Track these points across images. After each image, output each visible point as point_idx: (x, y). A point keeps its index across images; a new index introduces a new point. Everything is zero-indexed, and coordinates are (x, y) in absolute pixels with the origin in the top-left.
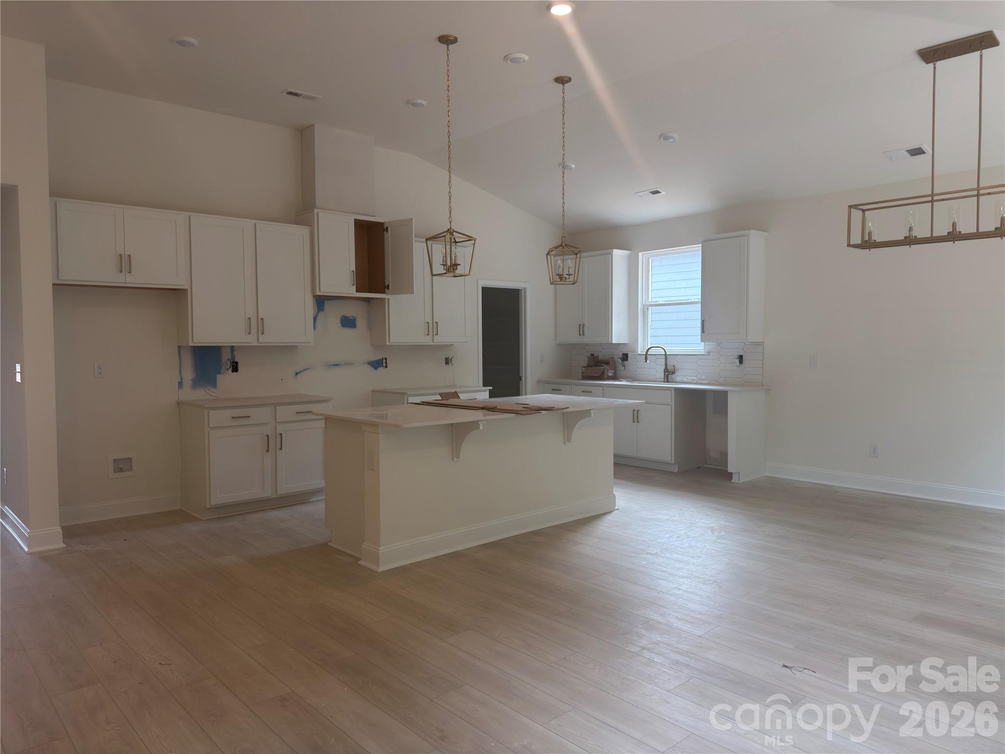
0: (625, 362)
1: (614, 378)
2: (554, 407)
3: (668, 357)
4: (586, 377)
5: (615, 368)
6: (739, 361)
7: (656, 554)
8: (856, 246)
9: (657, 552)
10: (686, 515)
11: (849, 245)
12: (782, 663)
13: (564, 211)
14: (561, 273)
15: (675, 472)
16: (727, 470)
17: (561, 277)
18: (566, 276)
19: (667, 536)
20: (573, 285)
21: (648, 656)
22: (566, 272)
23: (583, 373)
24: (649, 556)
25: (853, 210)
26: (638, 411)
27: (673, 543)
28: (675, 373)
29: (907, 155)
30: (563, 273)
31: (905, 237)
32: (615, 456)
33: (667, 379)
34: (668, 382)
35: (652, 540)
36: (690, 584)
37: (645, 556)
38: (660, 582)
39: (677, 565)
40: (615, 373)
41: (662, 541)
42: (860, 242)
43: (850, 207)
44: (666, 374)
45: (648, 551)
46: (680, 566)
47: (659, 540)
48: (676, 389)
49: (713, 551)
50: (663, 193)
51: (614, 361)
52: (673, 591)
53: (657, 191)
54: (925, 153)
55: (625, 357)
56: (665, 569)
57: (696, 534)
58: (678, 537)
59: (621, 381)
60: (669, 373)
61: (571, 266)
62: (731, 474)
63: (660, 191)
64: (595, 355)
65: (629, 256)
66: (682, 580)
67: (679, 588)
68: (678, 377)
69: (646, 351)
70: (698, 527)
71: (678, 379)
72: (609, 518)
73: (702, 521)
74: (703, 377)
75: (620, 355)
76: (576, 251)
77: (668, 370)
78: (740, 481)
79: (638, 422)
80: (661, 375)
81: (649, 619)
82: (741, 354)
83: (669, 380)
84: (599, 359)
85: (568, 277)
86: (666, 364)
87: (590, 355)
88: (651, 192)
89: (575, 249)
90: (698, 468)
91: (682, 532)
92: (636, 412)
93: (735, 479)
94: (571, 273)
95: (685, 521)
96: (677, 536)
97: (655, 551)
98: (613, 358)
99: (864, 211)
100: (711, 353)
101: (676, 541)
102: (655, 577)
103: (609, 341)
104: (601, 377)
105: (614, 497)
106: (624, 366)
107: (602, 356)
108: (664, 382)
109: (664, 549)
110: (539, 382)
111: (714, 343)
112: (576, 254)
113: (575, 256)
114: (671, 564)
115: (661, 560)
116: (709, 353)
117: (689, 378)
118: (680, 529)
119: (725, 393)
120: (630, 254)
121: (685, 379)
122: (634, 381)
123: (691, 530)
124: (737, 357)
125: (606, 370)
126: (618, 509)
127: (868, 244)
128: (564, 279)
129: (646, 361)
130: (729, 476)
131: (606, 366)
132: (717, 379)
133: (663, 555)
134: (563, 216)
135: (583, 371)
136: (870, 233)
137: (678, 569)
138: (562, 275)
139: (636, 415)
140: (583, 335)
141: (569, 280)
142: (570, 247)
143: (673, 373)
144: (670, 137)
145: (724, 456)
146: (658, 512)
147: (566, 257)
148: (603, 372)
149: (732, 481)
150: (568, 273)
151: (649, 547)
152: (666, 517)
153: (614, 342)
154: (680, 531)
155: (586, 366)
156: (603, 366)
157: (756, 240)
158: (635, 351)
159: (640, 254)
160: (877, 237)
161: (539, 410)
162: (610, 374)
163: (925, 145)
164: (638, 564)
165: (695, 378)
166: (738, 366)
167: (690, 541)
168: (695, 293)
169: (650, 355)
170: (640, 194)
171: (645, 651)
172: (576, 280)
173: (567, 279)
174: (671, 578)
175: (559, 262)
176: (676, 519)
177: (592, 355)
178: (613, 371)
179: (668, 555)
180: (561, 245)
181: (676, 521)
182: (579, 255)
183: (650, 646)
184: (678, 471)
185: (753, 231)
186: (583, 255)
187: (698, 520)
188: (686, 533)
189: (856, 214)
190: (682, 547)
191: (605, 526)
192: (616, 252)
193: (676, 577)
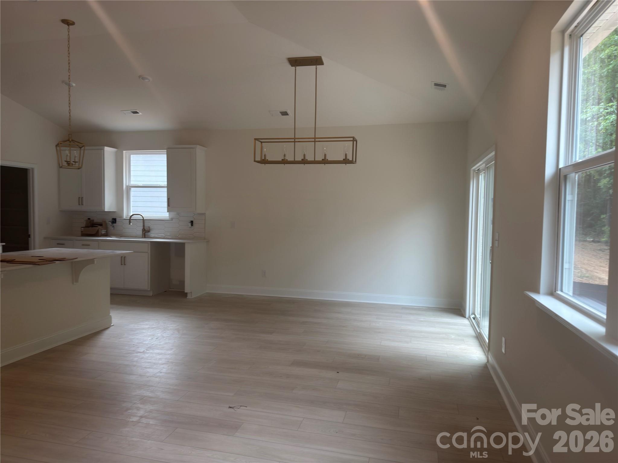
0: (114, 224)
1: (106, 235)
2: (65, 258)
3: (145, 221)
4: (84, 235)
5: (106, 228)
6: (191, 224)
7: (143, 352)
8: (258, 162)
9: (144, 351)
10: (161, 323)
11: (255, 161)
12: (228, 406)
13: (70, 116)
14: (68, 160)
15: (150, 296)
16: (184, 292)
17: (68, 163)
18: (73, 162)
19: (149, 339)
20: (78, 170)
21: (145, 421)
22: (72, 160)
23: (82, 232)
24: (139, 354)
25: (256, 141)
26: (125, 257)
27: (154, 343)
28: (150, 232)
29: (280, 115)
30: (70, 160)
31: (282, 160)
32: (111, 289)
33: (144, 236)
34: (145, 237)
35: (140, 343)
36: (168, 367)
37: (136, 354)
38: (148, 370)
39: (158, 357)
40: (106, 232)
41: (147, 342)
42: (260, 160)
43: (255, 139)
44: (144, 232)
45: (138, 351)
46: (160, 357)
47: (144, 342)
48: (152, 242)
49: (180, 344)
50: (140, 114)
51: (106, 224)
52: (158, 374)
53: (137, 112)
54: (288, 115)
55: (114, 221)
56: (150, 361)
57: (168, 335)
58: (157, 339)
59: (111, 237)
60: (146, 232)
61: (77, 155)
62: (187, 293)
63: (138, 112)
64: (91, 219)
65: (116, 152)
66: (162, 366)
67: (161, 371)
68: (152, 234)
69: (129, 217)
70: (169, 330)
71: (152, 235)
72: (107, 332)
73: (172, 325)
74: (169, 234)
75: (111, 219)
76: (81, 145)
77: (145, 230)
78: (193, 297)
79: (125, 265)
80: (140, 233)
81: (143, 396)
82: (192, 220)
83: (146, 236)
84: (95, 222)
85: (74, 163)
86: (144, 226)
87: (87, 219)
88: (131, 112)
89: (80, 144)
90: (165, 291)
91: (159, 335)
92: (123, 258)
93: (189, 297)
94: (76, 160)
95: (160, 327)
96: (156, 337)
97: (142, 351)
98: (105, 222)
99: (262, 142)
100: (174, 220)
101: (156, 341)
102: (144, 367)
103: (102, 210)
104: (96, 235)
105: (111, 317)
106: (113, 227)
107: (97, 219)
108: (142, 237)
109: (148, 348)
110: (45, 238)
111: (175, 213)
112: (81, 148)
113: (80, 149)
114: (154, 357)
115: (147, 355)
116: (172, 219)
117: (159, 235)
118: (157, 333)
119: (183, 245)
120: (117, 151)
121: (156, 236)
122: (121, 237)
123: (165, 333)
124: (189, 222)
125: (100, 230)
126: (113, 325)
127: (264, 161)
128: (71, 165)
129: (130, 224)
130: (185, 295)
131: (100, 227)
132: (177, 235)
133: (148, 352)
134: (70, 119)
135: (83, 230)
136: (265, 155)
137: (159, 359)
138: (69, 162)
139: (123, 259)
140: (82, 205)
141: (75, 166)
142: (75, 142)
143: (149, 231)
144: (147, 79)
145: (182, 283)
146: (142, 323)
147: (72, 148)
148: (98, 231)
149: (187, 298)
150: (74, 161)
151: (138, 348)
152: (148, 326)
153: (106, 210)
154: (157, 334)
155: (84, 226)
156: (98, 227)
157: (200, 152)
158: (121, 217)
159: (124, 152)
160: (269, 158)
161: (52, 260)
162: (103, 233)
163: (288, 110)
164: (132, 360)
165: (163, 235)
166: (190, 227)
167: (165, 340)
168: (163, 180)
169: (132, 219)
170: (124, 112)
171: (144, 419)
172: (80, 166)
173: (74, 165)
174: (155, 366)
175: (67, 152)
176: (154, 326)
177: (89, 219)
178: (105, 231)
179: (151, 351)
180: (69, 140)
181: (154, 328)
182: (83, 148)
183: (146, 414)
184: (152, 295)
185: (198, 146)
186: (86, 148)
187: (168, 326)
188: (161, 335)
189: (258, 144)
190: (160, 345)
191: (106, 337)
192: (107, 149)
193: (159, 365)
